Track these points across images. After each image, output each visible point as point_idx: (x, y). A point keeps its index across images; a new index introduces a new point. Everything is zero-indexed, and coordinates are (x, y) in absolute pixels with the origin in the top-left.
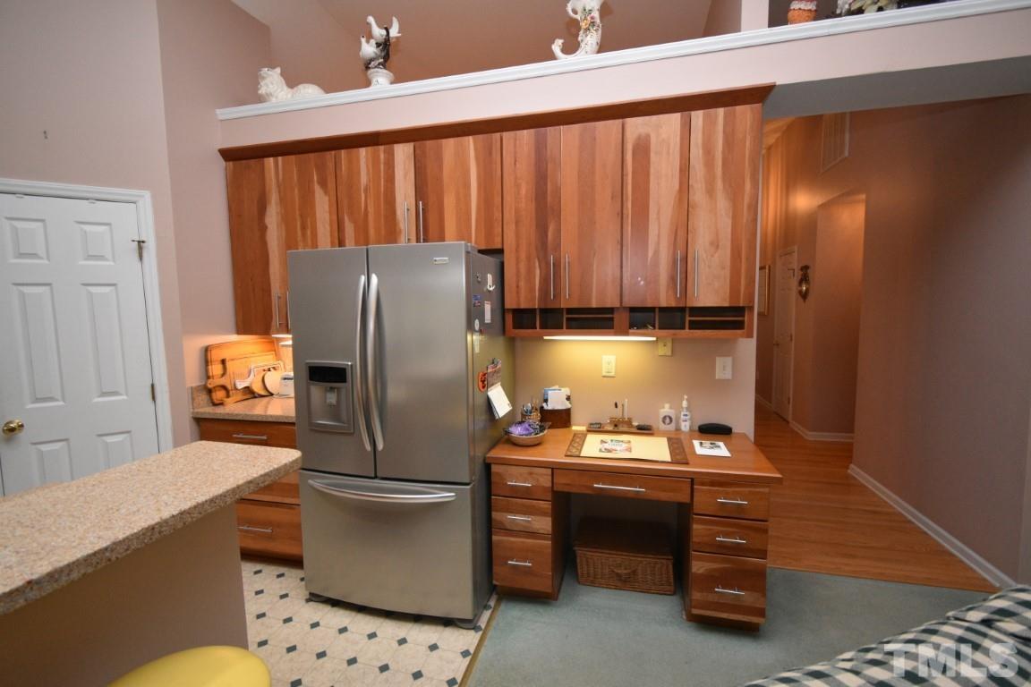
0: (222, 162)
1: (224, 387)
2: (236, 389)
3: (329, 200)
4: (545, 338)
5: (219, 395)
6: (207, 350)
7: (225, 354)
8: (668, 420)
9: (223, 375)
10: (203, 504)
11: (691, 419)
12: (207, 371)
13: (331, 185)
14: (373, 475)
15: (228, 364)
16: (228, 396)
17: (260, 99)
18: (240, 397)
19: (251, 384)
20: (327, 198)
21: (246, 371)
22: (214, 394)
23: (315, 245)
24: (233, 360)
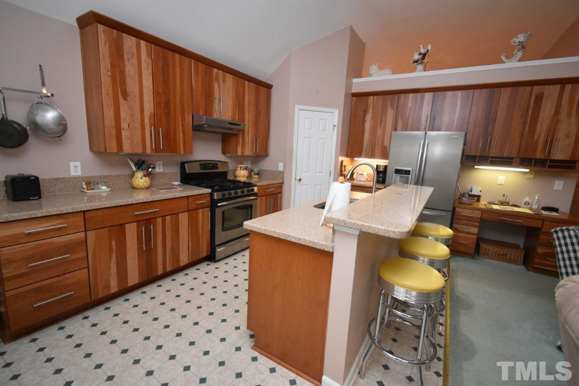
4: (476, 167)
8: (527, 204)
11: (538, 204)
13: (395, 107)
20: (393, 111)
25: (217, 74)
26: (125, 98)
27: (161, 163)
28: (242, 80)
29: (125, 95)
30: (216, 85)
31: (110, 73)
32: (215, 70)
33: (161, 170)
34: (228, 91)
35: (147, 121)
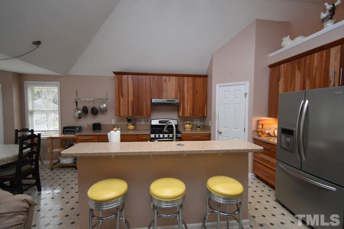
0: (269, 69)
1: (262, 132)
2: (265, 133)
3: (301, 74)
5: (260, 134)
6: (258, 121)
7: (263, 122)
9: (262, 128)
10: (237, 150)
12: (258, 126)
13: (302, 69)
14: (300, 169)
15: (264, 126)
16: (263, 134)
17: (282, 47)
18: (266, 135)
19: (270, 132)
20: (300, 74)
21: (269, 128)
22: (259, 133)
23: (294, 90)
24: (265, 124)
25: (165, 78)
26: (122, 97)
27: (144, 120)
28: (182, 77)
29: (122, 95)
30: (164, 84)
31: (117, 90)
32: (164, 77)
33: (144, 123)
34: (172, 85)
35: (130, 104)
